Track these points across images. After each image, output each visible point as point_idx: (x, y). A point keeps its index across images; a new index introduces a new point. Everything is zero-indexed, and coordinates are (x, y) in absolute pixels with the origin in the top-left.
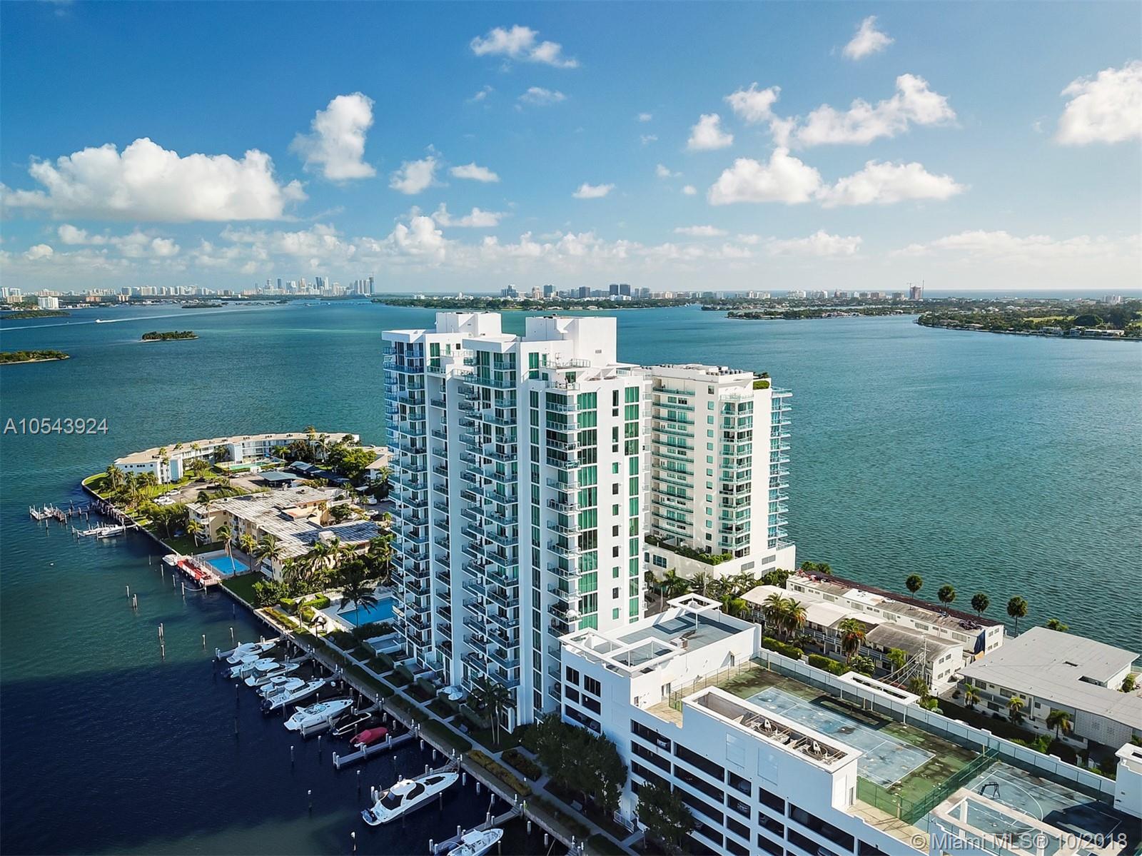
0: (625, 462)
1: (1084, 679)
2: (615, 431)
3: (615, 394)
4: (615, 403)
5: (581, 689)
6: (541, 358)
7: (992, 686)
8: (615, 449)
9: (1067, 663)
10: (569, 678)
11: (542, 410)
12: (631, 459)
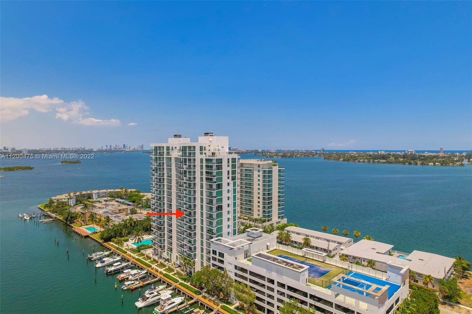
0: (231, 182)
1: (377, 253)
2: (228, 172)
3: (228, 159)
4: (228, 162)
5: (217, 257)
6: (204, 148)
7: (350, 256)
8: (228, 178)
9: (372, 248)
10: (213, 253)
11: (204, 164)
12: (233, 182)
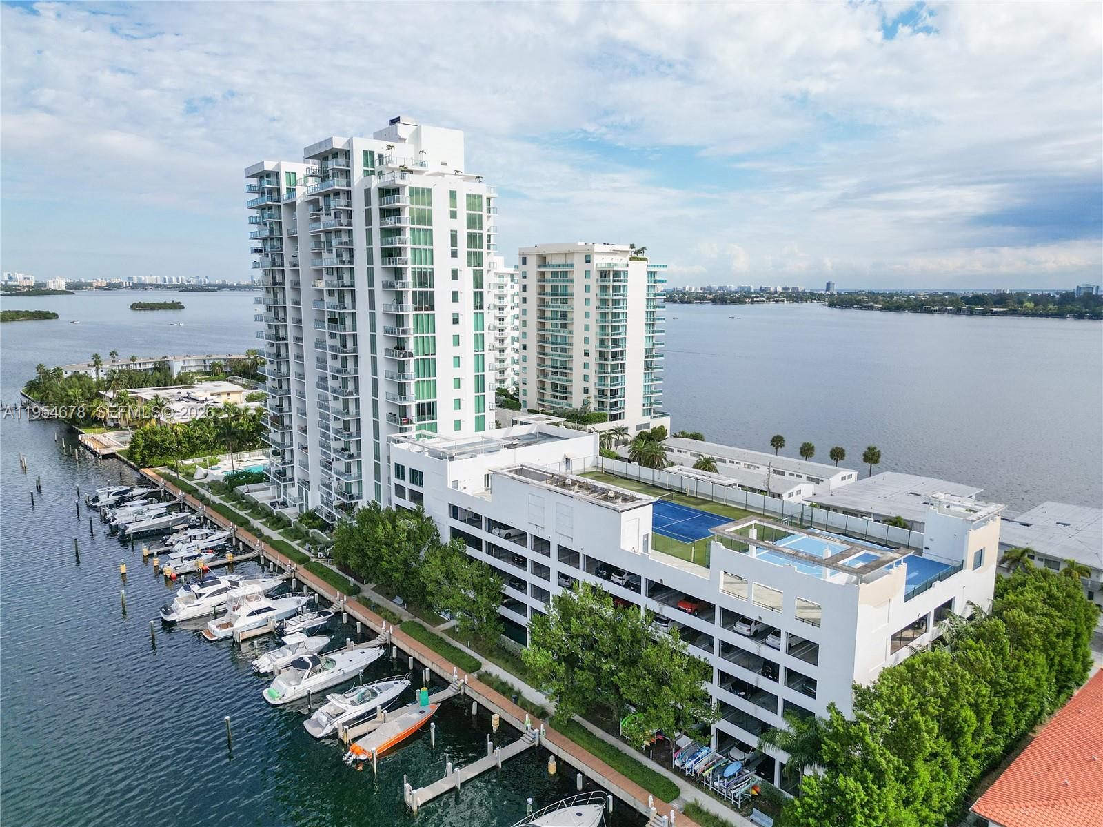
0: (467, 274)
2: (454, 237)
3: (453, 195)
4: (453, 204)
5: (407, 484)
6: (376, 157)
8: (454, 254)
9: (911, 493)
10: (397, 476)
11: (375, 207)
12: (475, 272)
